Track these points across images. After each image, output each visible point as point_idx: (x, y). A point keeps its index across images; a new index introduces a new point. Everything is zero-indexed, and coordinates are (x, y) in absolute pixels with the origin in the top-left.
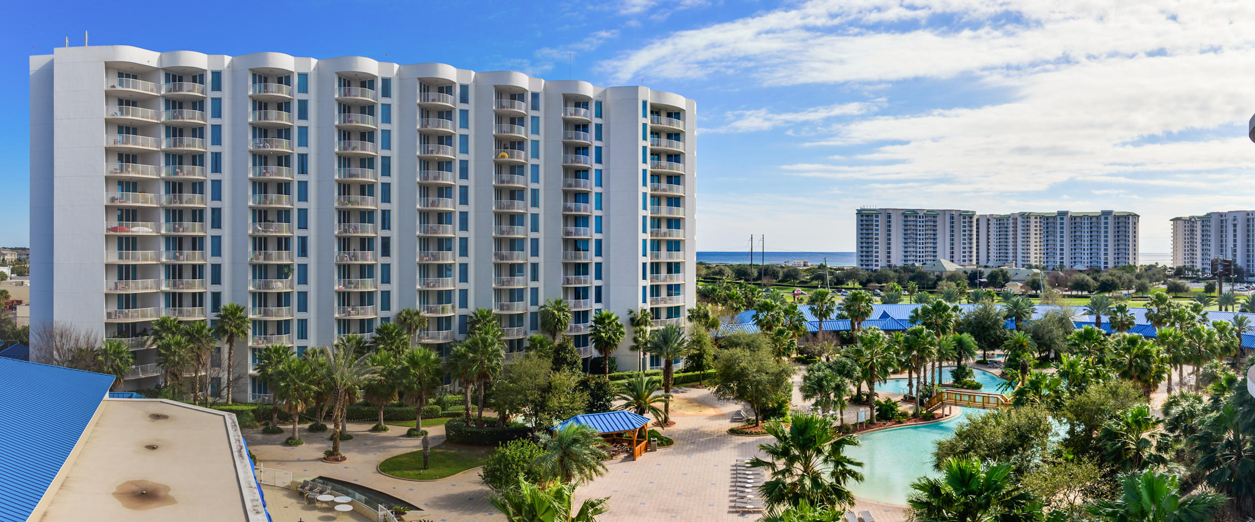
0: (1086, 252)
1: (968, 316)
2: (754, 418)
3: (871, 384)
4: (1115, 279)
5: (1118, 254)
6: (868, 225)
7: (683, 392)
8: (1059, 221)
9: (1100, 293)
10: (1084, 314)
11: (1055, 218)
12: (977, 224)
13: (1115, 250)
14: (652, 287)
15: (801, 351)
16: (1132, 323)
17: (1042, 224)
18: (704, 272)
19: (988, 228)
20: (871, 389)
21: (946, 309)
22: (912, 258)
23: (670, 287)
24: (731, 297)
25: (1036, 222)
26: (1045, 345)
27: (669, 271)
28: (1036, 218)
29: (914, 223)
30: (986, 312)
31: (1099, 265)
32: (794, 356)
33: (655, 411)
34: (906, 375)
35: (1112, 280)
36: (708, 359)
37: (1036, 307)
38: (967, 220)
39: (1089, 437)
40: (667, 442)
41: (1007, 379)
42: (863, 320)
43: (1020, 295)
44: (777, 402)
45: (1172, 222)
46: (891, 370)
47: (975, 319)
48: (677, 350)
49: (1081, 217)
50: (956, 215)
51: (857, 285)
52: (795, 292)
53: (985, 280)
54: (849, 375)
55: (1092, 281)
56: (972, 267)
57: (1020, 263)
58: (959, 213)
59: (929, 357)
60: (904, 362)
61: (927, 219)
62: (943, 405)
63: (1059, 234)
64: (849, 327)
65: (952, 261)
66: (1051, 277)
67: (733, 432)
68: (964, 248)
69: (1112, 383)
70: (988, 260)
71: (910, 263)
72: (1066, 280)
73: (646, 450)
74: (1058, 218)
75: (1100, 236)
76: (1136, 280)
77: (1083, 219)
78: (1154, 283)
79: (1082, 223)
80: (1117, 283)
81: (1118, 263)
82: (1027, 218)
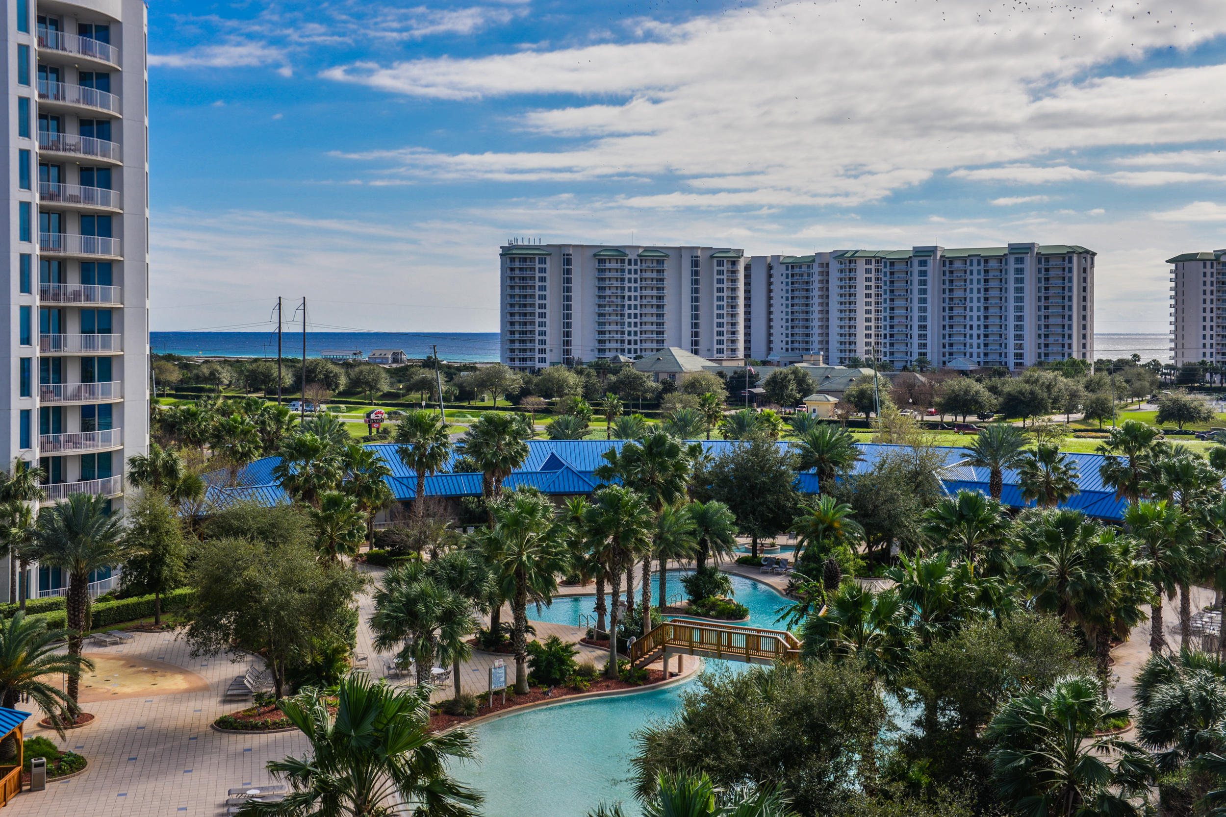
0: (975, 332)
1: (721, 465)
2: (273, 690)
3: (518, 608)
4: (1037, 389)
5: (1047, 336)
6: (523, 278)
7: (115, 643)
8: (916, 268)
9: (1004, 419)
10: (964, 464)
11: (908, 261)
12: (747, 276)
13: (1039, 328)
14: (44, 411)
15: (379, 541)
16: (1068, 488)
17: (881, 275)
18: (175, 375)
19: (770, 284)
20: (519, 617)
21: (673, 451)
22: (613, 345)
23: (87, 412)
24: (231, 430)
25: (868, 271)
26: (880, 528)
27: (87, 376)
28: (868, 262)
29: (619, 275)
30: (757, 455)
31: (1003, 359)
32: (364, 550)
33: (44, 695)
34: (592, 588)
35: (1032, 393)
36: (175, 566)
37: (864, 449)
38: (725, 268)
39: (968, 737)
40: (70, 764)
41: (797, 598)
42: (506, 472)
43: (830, 422)
44: (323, 653)
45: (1172, 266)
46: (558, 578)
47: (736, 470)
48: (100, 550)
49: (964, 259)
50: (702, 256)
51: (501, 401)
52: (373, 416)
53: (760, 390)
54: (472, 590)
55: (987, 393)
56: (734, 364)
57: (834, 354)
58: (710, 253)
59: (638, 550)
60: (589, 561)
61: (644, 266)
62: (664, 654)
63: (916, 296)
64: (479, 488)
65: (696, 352)
66: (900, 385)
67: (225, 725)
68: (720, 325)
69: (1019, 617)
70: (770, 349)
71: (610, 355)
72: (931, 391)
73: (18, 790)
74: (916, 262)
75: (1006, 298)
76: (1086, 393)
77: (968, 262)
78: (1130, 401)
79: (965, 272)
80: (1042, 399)
81: (1046, 355)
82: (850, 262)
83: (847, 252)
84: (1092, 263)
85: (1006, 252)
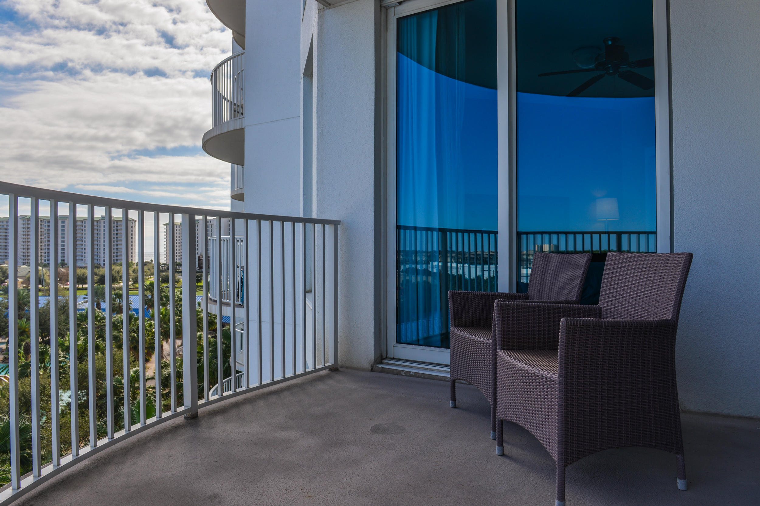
0: (86, 251)
4: (113, 273)
8: (60, 224)
9: (100, 285)
10: (85, 302)
63: (60, 236)
72: (67, 275)
75: (100, 237)
76: (133, 274)
77: (83, 222)
78: (150, 277)
79: (82, 226)
80: (116, 277)
81: (117, 260)
82: (28, 221)
83: (27, 216)
84: (135, 225)
85: (100, 219)
